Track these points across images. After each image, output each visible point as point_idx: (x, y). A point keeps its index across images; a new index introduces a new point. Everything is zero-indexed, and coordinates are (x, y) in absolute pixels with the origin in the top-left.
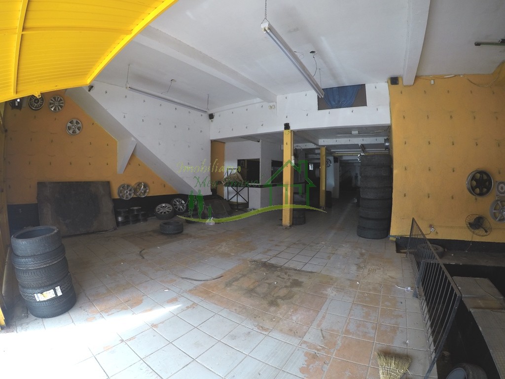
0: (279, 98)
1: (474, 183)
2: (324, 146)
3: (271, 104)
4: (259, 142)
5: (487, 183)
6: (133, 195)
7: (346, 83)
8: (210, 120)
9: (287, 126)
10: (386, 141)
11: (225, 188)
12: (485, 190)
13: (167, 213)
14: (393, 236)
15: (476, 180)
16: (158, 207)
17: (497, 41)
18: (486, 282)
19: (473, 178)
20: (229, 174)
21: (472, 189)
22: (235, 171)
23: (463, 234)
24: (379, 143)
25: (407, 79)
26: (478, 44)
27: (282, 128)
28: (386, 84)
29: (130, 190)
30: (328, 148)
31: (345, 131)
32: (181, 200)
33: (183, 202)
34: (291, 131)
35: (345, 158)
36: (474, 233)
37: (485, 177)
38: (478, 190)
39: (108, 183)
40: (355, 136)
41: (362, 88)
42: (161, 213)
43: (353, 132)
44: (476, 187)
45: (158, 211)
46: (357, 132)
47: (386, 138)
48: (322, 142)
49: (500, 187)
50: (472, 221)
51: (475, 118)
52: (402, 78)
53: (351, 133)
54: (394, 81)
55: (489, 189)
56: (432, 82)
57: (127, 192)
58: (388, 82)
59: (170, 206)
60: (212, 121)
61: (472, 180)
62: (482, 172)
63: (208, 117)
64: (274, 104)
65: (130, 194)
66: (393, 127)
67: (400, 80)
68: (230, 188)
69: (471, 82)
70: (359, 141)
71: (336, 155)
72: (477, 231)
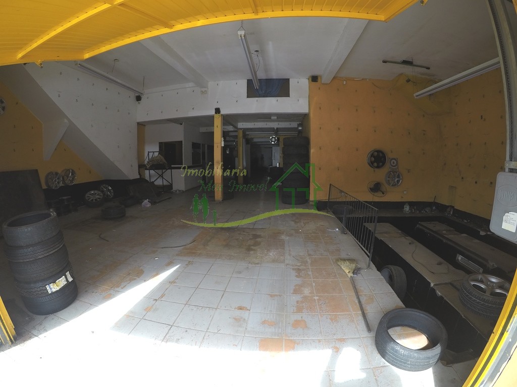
0: (211, 84)
1: (373, 159)
2: (241, 129)
3: (203, 90)
4: (181, 124)
5: (383, 159)
6: (61, 184)
7: (274, 76)
8: (137, 102)
9: (218, 111)
10: (299, 125)
11: (147, 172)
12: (381, 164)
13: (99, 200)
14: (312, 201)
15: (374, 157)
16: (87, 195)
17: (399, 61)
18: (388, 225)
19: (372, 155)
20: (150, 157)
21: (371, 164)
22: (156, 154)
23: (366, 197)
24: (293, 127)
25: (326, 78)
26: (384, 62)
27: (213, 112)
28: (307, 80)
29: (58, 179)
30: (245, 130)
31: (266, 117)
32: (107, 186)
33: (110, 188)
34: (222, 115)
35: (255, 140)
36: (374, 195)
37: (381, 155)
38: (375, 164)
39: (36, 172)
40: (274, 121)
41: (287, 81)
42: (92, 200)
43: (273, 118)
44: (374, 162)
45: (89, 199)
46: (276, 118)
47: (298, 123)
48: (241, 125)
49: (392, 163)
50: (372, 186)
51: (375, 112)
52: (321, 77)
53: (271, 119)
54: (314, 79)
55: (384, 163)
56: (345, 83)
57: (55, 180)
58: (309, 79)
59: (100, 193)
60: (139, 103)
61: (371, 157)
62: (378, 151)
63: (135, 99)
64: (206, 89)
65: (58, 183)
66: (312, 115)
67: (319, 78)
68: (152, 172)
69: (375, 85)
70: (275, 125)
71: (249, 137)
72: (376, 194)
